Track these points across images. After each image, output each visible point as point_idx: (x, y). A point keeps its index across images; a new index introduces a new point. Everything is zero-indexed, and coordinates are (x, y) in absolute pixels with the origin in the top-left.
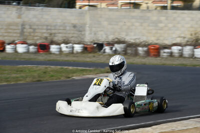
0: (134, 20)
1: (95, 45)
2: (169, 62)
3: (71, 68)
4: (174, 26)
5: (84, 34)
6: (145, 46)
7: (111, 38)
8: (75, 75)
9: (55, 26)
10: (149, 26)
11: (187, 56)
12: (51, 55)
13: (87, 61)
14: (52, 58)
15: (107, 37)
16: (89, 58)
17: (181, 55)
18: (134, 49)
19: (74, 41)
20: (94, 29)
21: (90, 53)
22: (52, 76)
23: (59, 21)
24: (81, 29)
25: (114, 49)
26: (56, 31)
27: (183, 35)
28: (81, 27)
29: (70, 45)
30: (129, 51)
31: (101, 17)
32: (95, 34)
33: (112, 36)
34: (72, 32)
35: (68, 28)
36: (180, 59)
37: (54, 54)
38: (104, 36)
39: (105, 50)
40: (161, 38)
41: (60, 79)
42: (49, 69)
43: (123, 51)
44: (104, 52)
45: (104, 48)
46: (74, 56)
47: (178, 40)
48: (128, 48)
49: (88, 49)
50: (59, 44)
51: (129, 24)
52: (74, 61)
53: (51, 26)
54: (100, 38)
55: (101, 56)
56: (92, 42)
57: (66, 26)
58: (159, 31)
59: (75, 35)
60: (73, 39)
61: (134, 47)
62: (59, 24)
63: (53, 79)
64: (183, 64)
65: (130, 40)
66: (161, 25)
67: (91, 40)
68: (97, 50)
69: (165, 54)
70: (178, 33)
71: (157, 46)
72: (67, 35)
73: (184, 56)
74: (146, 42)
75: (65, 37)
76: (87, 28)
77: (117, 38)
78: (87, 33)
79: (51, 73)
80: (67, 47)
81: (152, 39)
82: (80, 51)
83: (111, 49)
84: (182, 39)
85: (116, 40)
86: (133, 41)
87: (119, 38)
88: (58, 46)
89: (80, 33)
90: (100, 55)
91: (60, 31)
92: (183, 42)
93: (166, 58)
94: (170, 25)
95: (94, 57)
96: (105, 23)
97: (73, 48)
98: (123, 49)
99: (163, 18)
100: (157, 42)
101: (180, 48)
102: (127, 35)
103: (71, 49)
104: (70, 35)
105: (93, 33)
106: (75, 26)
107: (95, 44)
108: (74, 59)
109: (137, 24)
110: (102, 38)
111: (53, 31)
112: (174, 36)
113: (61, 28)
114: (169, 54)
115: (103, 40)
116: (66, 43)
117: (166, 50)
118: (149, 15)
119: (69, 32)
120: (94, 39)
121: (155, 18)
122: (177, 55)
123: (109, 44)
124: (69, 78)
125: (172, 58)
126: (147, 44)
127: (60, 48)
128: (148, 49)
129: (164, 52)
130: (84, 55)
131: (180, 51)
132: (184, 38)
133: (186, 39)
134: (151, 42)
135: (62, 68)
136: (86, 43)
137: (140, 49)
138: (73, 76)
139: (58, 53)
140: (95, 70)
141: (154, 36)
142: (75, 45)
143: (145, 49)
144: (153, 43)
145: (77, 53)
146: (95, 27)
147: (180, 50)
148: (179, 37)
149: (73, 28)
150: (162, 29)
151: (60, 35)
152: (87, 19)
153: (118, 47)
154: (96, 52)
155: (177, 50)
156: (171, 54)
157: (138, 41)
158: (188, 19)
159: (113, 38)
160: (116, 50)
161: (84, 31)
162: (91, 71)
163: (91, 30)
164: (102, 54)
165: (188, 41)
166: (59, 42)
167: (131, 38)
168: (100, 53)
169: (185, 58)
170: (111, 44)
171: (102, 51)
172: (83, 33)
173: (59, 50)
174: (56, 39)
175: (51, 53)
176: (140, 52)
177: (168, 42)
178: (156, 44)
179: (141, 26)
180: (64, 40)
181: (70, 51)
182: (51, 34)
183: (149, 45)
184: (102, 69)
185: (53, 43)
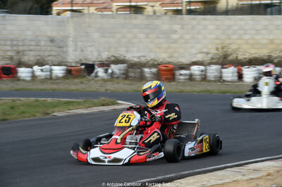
0: (136, 30)
1: (83, 67)
2: (188, 88)
3: (49, 100)
4: (193, 38)
5: (67, 52)
6: (153, 66)
7: (105, 56)
8: (56, 109)
9: (23, 40)
10: (158, 38)
11: (212, 79)
12: (19, 82)
13: (73, 90)
14: (20, 87)
15: (99, 55)
16: (75, 85)
17: (204, 78)
18: (139, 70)
19: (52, 61)
20: (80, 44)
21: (76, 77)
22: (23, 112)
23: (29, 33)
24: (61, 44)
25: (110, 71)
26: (26, 48)
27: (205, 50)
28: (62, 41)
29: (47, 67)
30: (132, 75)
31: (90, 26)
32: (82, 51)
33: (107, 53)
34: (49, 48)
35: (42, 43)
36: (203, 83)
37: (24, 80)
38: (95, 54)
39: (97, 73)
40: (176, 55)
41: (34, 116)
42: (18, 102)
43: (123, 74)
44: (96, 76)
45: (95, 71)
46: (53, 83)
47: (199, 57)
48: (130, 70)
49: (73, 73)
50: (30, 66)
51: (129, 36)
52: (54, 90)
53: (17, 41)
54: (90, 57)
55: (92, 82)
56: (78, 62)
57: (40, 41)
58: (172, 45)
59: (54, 53)
60: (50, 58)
61: (138, 68)
62: (29, 37)
63: (25, 117)
64: (208, 91)
65: (131, 59)
66: (175, 36)
67: (77, 60)
68: (86, 74)
69: (182, 77)
70: (199, 46)
71: (171, 66)
72: (41, 54)
73: (208, 79)
74: (156, 61)
75: (39, 56)
76: (70, 43)
77: (114, 56)
78: (71, 50)
79: (21, 108)
80: (42, 70)
81: (163, 56)
82: (60, 75)
83: (106, 71)
84: (204, 55)
85: (113, 59)
86: (136, 60)
87: (116, 55)
88: (29, 69)
89: (61, 49)
90: (90, 81)
91: (32, 48)
92: (206, 59)
93: (184, 82)
94: (187, 37)
95: (82, 83)
96: (96, 35)
97: (51, 71)
98: (122, 72)
99: (177, 27)
100: (170, 60)
101: (202, 68)
102: (127, 52)
103: (48, 73)
104: (47, 53)
105: (79, 50)
106: (52, 41)
107: (82, 65)
108: (54, 86)
109: (142, 36)
110: (92, 56)
111: (21, 48)
112: (194, 51)
113: (33, 43)
114: (187, 77)
115: (94, 59)
116: (41, 64)
117: (183, 72)
118: (157, 22)
119: (44, 48)
120: (82, 58)
121: (166, 27)
122: (198, 78)
123: (102, 65)
124: (48, 114)
125: (192, 83)
126: (156, 63)
127: (33, 72)
128: (159, 70)
129: (181, 75)
130: (68, 81)
131: (203, 73)
132: (208, 53)
133: (210, 56)
134: (161, 60)
135: (37, 101)
136: (69, 64)
137: (147, 70)
138: (53, 112)
139: (29, 79)
140: (85, 102)
141: (166, 52)
142: (54, 68)
143: (154, 70)
144: (165, 62)
145: (58, 78)
146: (82, 41)
147: (202, 71)
148: (200, 53)
149: (49, 43)
150: (175, 42)
151: (32, 53)
152: (70, 30)
153: (115, 68)
154: (84, 77)
155: (199, 71)
156: (191, 78)
157: (143, 60)
158: (212, 27)
159: (109, 56)
160: (112, 73)
161: (67, 46)
162: (79, 104)
163: (76, 45)
164: (93, 79)
165: (212, 58)
166: (31, 63)
167: (133, 55)
168: (90, 78)
169: (210, 81)
170: (105, 65)
171: (93, 74)
172: (64, 50)
173: (30, 75)
174: (25, 59)
175: (19, 79)
176: (147, 75)
177: (185, 60)
178: (169, 63)
179: (147, 38)
180: (38, 60)
181: (47, 75)
182: (18, 52)
183: (159, 65)
184: (96, 101)
185: (21, 64)
